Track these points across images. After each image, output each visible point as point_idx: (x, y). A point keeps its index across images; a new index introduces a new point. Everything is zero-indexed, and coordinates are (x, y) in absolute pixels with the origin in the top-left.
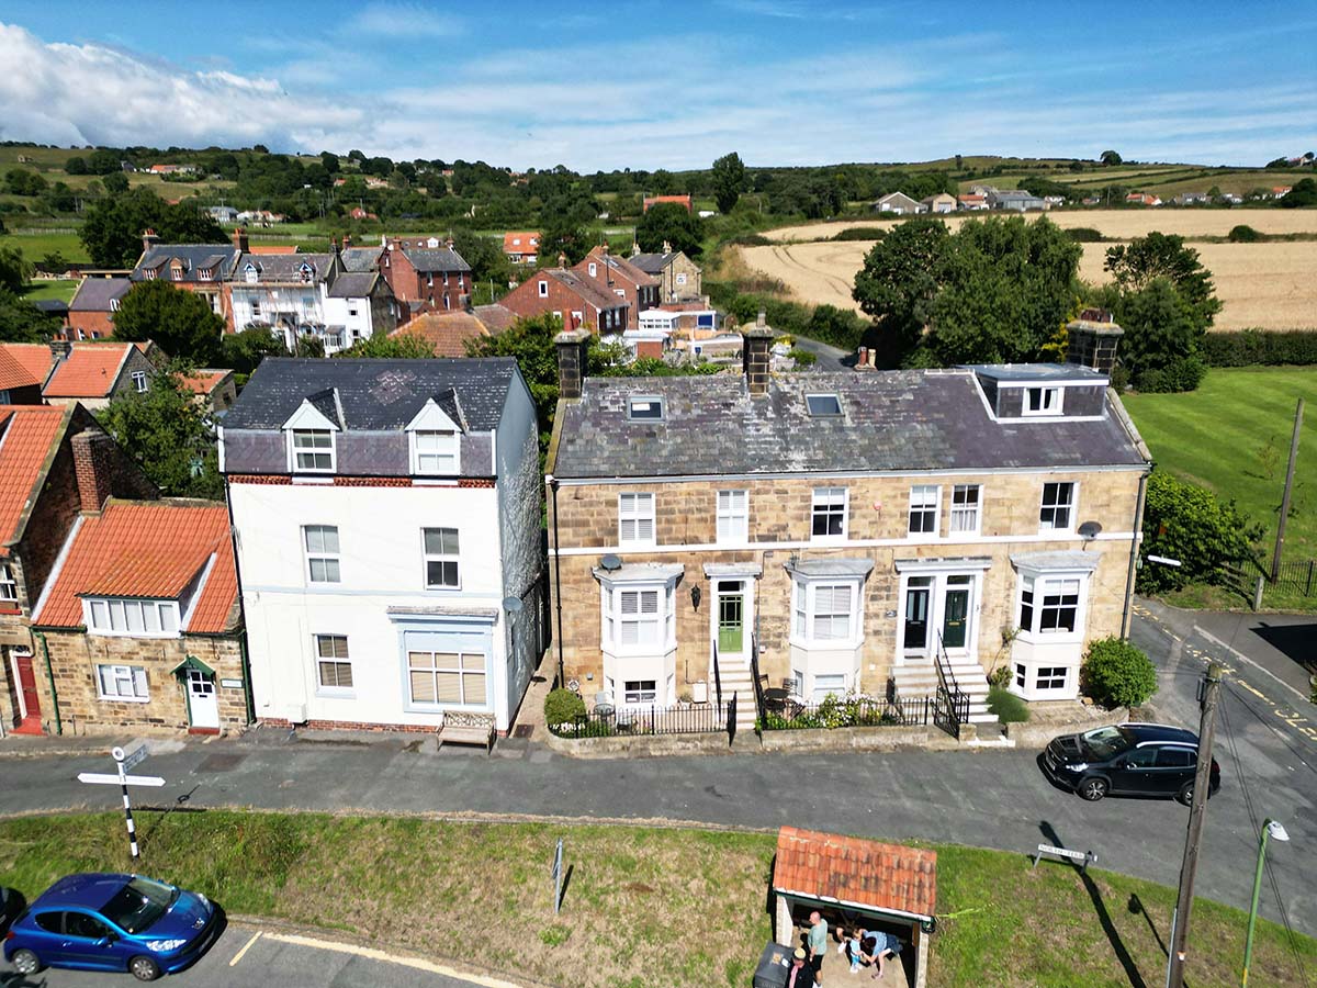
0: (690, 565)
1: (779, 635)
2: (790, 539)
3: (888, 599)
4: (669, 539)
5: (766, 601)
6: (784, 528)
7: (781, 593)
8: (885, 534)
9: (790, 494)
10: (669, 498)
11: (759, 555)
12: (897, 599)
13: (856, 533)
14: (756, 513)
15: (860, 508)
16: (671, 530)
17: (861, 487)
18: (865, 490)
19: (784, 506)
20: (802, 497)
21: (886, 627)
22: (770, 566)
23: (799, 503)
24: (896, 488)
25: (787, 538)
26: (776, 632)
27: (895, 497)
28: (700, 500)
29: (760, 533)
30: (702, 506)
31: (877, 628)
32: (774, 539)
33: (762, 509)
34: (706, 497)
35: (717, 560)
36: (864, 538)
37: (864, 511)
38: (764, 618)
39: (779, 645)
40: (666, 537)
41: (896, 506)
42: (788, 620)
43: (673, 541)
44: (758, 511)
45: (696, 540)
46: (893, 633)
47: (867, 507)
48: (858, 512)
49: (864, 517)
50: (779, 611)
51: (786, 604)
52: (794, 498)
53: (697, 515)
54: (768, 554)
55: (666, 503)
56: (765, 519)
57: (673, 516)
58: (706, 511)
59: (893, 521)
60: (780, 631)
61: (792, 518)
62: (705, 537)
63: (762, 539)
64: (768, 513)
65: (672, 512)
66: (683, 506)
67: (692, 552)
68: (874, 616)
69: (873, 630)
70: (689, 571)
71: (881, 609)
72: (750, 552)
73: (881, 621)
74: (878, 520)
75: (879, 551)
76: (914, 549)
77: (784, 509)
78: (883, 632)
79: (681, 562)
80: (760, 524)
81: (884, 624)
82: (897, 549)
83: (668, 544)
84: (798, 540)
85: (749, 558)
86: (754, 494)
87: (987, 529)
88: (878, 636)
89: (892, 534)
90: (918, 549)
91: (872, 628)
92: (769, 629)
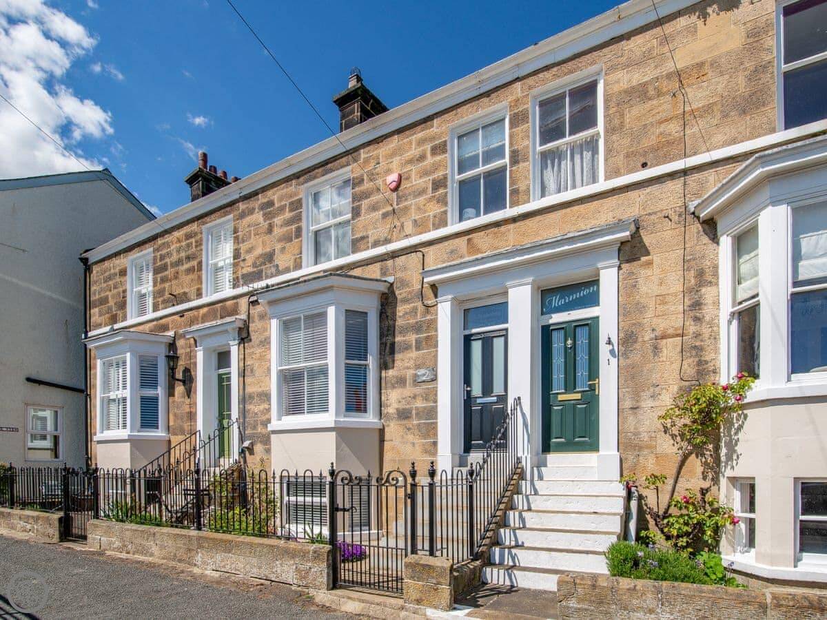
0: (180, 331)
2: (279, 273)
3: (418, 348)
6: (269, 257)
8: (409, 228)
9: (276, 205)
11: (243, 303)
12: (436, 346)
13: (363, 238)
14: (240, 245)
15: (366, 195)
17: (367, 161)
19: (270, 225)
20: (290, 204)
21: (420, 404)
22: (256, 318)
23: (288, 215)
25: (273, 270)
26: (264, 418)
27: (422, 158)
28: (189, 246)
29: (245, 271)
30: (190, 252)
31: (401, 406)
32: (258, 276)
33: (246, 238)
34: (194, 240)
35: (205, 318)
36: (376, 244)
37: (375, 198)
38: (251, 397)
40: (161, 300)
41: (424, 173)
43: (167, 303)
44: (243, 241)
45: (184, 298)
46: (432, 413)
47: (378, 190)
48: (365, 203)
49: (374, 208)
54: (253, 299)
55: (162, 258)
56: (249, 251)
57: (166, 273)
58: (194, 257)
59: (422, 199)
61: (280, 240)
62: (192, 291)
63: (248, 279)
64: (253, 241)
67: (181, 314)
68: (397, 382)
69: (397, 409)
70: (179, 339)
71: (408, 368)
72: (235, 301)
73: (409, 390)
74: (396, 207)
75: (400, 261)
76: (462, 242)
77: (270, 230)
78: (414, 412)
79: (172, 329)
80: (244, 260)
81: (414, 397)
82: (430, 252)
83: (163, 309)
84: (287, 270)
85: (234, 311)
86: (238, 219)
87: (620, 160)
88: (405, 422)
89: (420, 226)
90: (469, 240)
91: (395, 405)
92: (256, 414)
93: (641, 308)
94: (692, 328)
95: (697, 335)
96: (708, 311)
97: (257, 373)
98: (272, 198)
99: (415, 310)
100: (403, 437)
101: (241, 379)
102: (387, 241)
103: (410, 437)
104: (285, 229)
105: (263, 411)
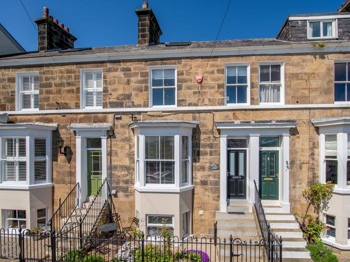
0: (62, 124)
1: (127, 182)
2: (134, 106)
3: (211, 155)
4: (47, 105)
5: (116, 153)
6: (129, 97)
7: (128, 147)
8: (206, 102)
9: (132, 71)
10: (48, 76)
11: (110, 117)
12: (219, 155)
13: (183, 100)
14: (108, 86)
15: (185, 81)
16: (49, 98)
17: (185, 65)
18: (188, 68)
19: (128, 80)
20: (141, 73)
21: (212, 179)
22: (119, 126)
23: (139, 78)
25: (131, 104)
26: (125, 179)
27: (213, 72)
28: (69, 77)
29: (112, 100)
30: (70, 81)
31: (203, 179)
32: (121, 105)
33: (112, 83)
34: (73, 75)
35: (81, 121)
36: (190, 105)
37: (189, 84)
38: (116, 167)
39: (127, 189)
40: (46, 103)
41: (214, 80)
42: (133, 169)
43: (51, 107)
44: (110, 84)
45: (66, 106)
46: (217, 183)
47: (191, 80)
48: (184, 85)
49: (189, 88)
50: (126, 162)
52: (136, 74)
54: (118, 116)
55: (47, 79)
56: (115, 90)
57: (50, 89)
58: (73, 84)
59: (213, 91)
60: (128, 178)
61: (134, 89)
62: (72, 103)
63: (113, 105)
64: (116, 86)
65: (50, 85)
66: (58, 81)
67: (64, 115)
68: (201, 168)
69: (201, 180)
70: (61, 129)
71: (206, 163)
72: (104, 115)
73: (207, 173)
74: (200, 91)
75: (202, 115)
76: (231, 114)
77: (128, 82)
78: (209, 182)
79: (56, 122)
80: (111, 94)
81: (209, 176)
82: (217, 114)
83: (47, 109)
84: (139, 106)
85: (104, 120)
86: (106, 72)
87: (290, 98)
88: (205, 186)
89: (212, 102)
90: (234, 114)
91: (200, 178)
92: (119, 176)
93: (296, 153)
94: (311, 162)
95: (313, 164)
96: (316, 157)
97: (119, 155)
98: (130, 67)
99: (209, 138)
100: (203, 193)
101: (109, 157)
102: (196, 105)
103: (207, 193)
104: (138, 85)
105: (124, 175)
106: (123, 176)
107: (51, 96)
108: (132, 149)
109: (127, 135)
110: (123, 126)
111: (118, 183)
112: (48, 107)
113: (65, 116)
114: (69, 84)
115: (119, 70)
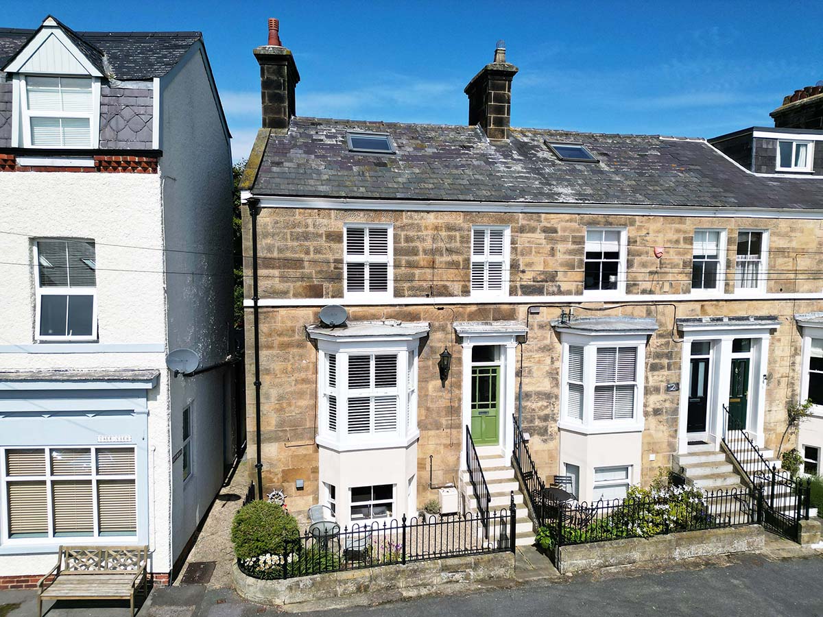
0: (437, 324)
1: (545, 418)
2: (560, 293)
3: (669, 369)
4: (411, 289)
5: (530, 372)
6: (552, 277)
7: (548, 361)
9: (560, 233)
10: (411, 234)
11: (522, 310)
12: (680, 369)
13: (634, 285)
14: (519, 257)
15: (638, 253)
16: (414, 275)
17: (640, 228)
18: (644, 232)
19: (552, 249)
20: (573, 237)
21: (667, 405)
22: (536, 327)
23: (570, 246)
24: (678, 231)
25: (555, 289)
26: (542, 413)
27: (677, 242)
28: (451, 238)
29: (524, 282)
30: (453, 245)
31: (657, 406)
32: (539, 291)
33: (526, 252)
34: (457, 234)
35: (471, 317)
36: (644, 292)
37: (644, 258)
38: (528, 395)
39: (546, 430)
40: (406, 285)
41: (679, 254)
42: (557, 397)
43: (416, 292)
44: (522, 255)
45: (445, 292)
46: (675, 411)
47: (647, 253)
48: (637, 260)
49: (644, 265)
50: (546, 386)
51: (554, 375)
52: (564, 240)
53: (447, 258)
54: (533, 309)
55: (408, 239)
56: (529, 265)
57: (416, 258)
58: (457, 252)
59: (676, 270)
60: (547, 412)
61: (562, 265)
62: (456, 287)
63: (527, 290)
64: (533, 257)
65: (414, 252)
66: (428, 244)
67: (440, 307)
68: (654, 391)
69: (654, 409)
70: (435, 331)
71: (662, 381)
72: (511, 307)
73: (662, 396)
74: (659, 270)
75: (660, 308)
76: (698, 306)
77: (553, 252)
78: (664, 410)
79: (425, 319)
80: (523, 272)
81: (665, 401)
82: (680, 306)
83: (409, 296)
84: (569, 293)
85: (510, 316)
86: (517, 232)
88: (659, 417)
89: (674, 289)
90: (702, 306)
91: (652, 406)
92: (534, 410)
93: (775, 362)
94: (791, 374)
95: (793, 378)
96: (798, 368)
97: (535, 375)
98: (555, 226)
99: (668, 342)
100: (656, 427)
101: (518, 379)
102: (651, 292)
103: (661, 427)
104: (568, 257)
105: (541, 407)
106: (541, 409)
107: (417, 272)
108: (557, 364)
109: (547, 342)
110: (541, 327)
111: (532, 421)
112: (410, 292)
113: (442, 309)
114: (450, 251)
115: (539, 231)
